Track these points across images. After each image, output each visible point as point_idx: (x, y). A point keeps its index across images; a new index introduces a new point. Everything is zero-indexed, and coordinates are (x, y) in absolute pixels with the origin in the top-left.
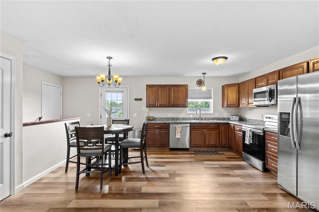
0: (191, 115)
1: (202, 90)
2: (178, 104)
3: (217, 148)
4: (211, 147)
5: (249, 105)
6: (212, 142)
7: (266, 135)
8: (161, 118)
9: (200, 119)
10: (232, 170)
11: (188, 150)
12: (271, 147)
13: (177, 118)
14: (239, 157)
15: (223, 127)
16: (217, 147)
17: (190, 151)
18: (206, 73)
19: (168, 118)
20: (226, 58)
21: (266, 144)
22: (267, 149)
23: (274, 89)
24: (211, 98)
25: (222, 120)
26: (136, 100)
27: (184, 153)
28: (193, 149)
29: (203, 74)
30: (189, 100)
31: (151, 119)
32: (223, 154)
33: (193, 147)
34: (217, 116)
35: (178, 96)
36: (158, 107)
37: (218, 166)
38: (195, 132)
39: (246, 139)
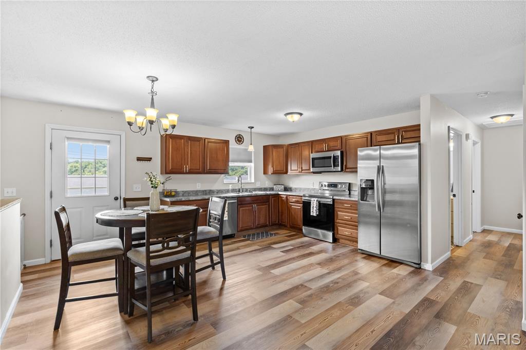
0: (230, 186)
1: (249, 150)
2: (217, 168)
3: (266, 228)
4: (261, 227)
5: (303, 172)
6: (262, 221)
7: (335, 204)
8: (186, 192)
9: (241, 191)
10: (308, 248)
11: (234, 237)
12: (342, 215)
13: (211, 190)
14: (295, 233)
15: (273, 199)
16: (266, 226)
17: (238, 237)
18: (253, 127)
19: (197, 191)
20: (301, 114)
21: (336, 213)
22: (337, 217)
23: (338, 156)
24: (250, 161)
25: (270, 191)
26: (139, 159)
27: (234, 242)
28: (240, 233)
29: (249, 127)
30: (231, 164)
31: (173, 194)
32: (277, 233)
33: (241, 231)
34: (258, 185)
35: (217, 157)
36: (186, 173)
37: (292, 247)
38: (243, 210)
39: (311, 211)
